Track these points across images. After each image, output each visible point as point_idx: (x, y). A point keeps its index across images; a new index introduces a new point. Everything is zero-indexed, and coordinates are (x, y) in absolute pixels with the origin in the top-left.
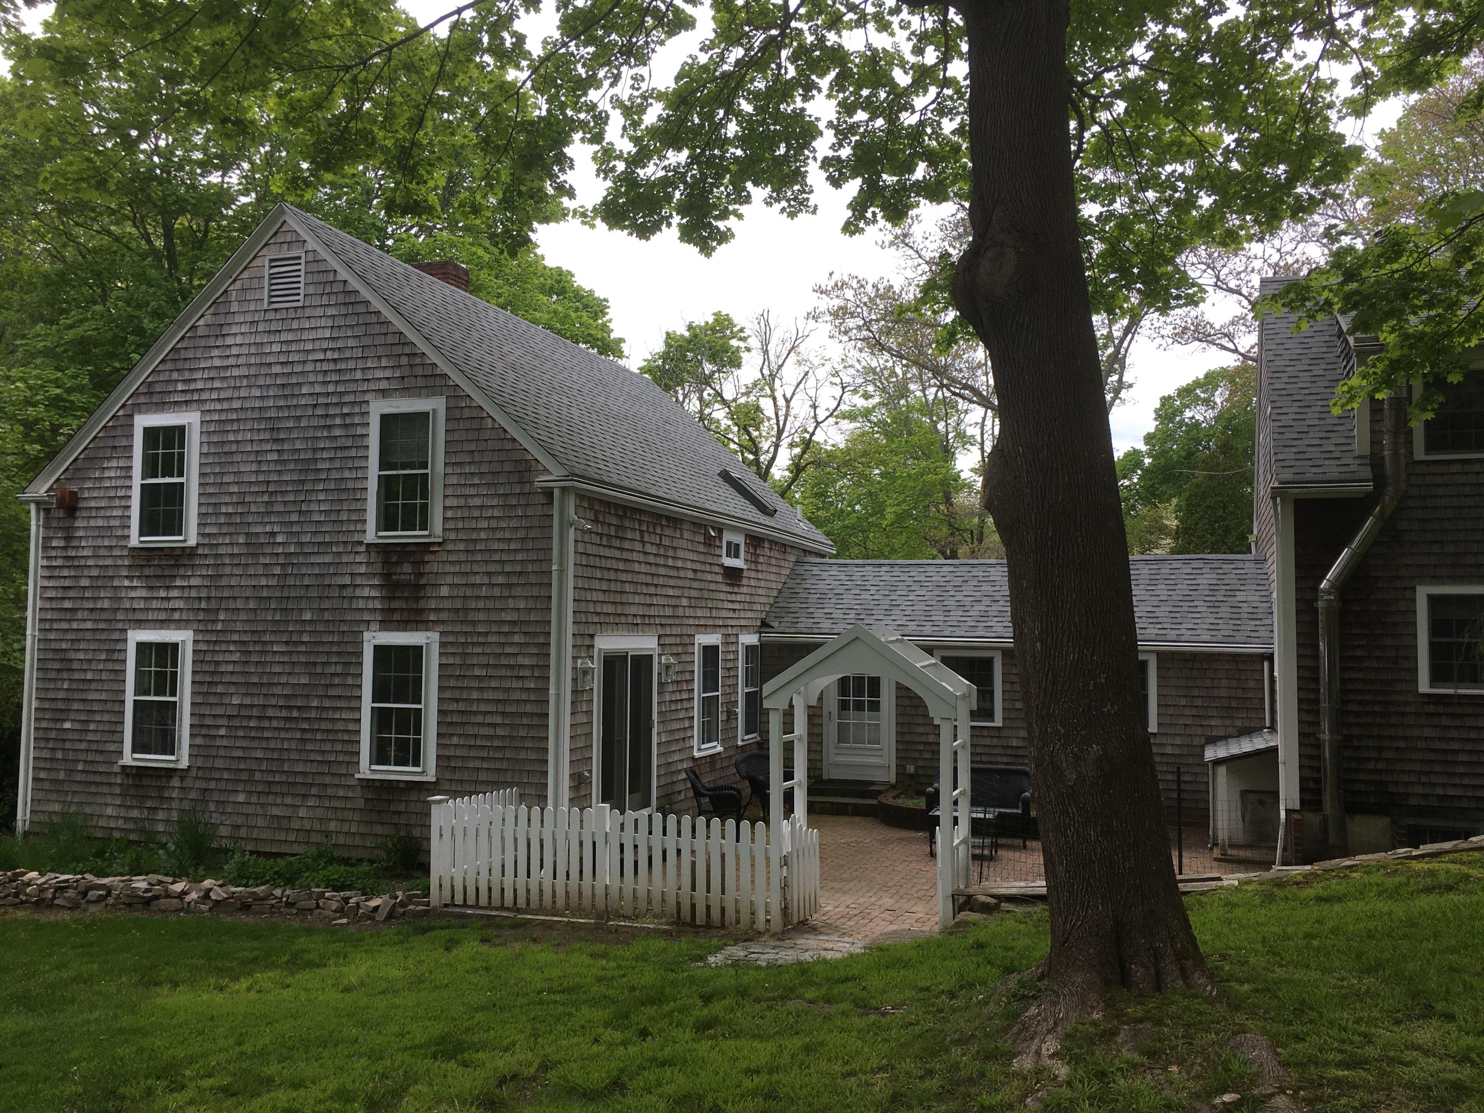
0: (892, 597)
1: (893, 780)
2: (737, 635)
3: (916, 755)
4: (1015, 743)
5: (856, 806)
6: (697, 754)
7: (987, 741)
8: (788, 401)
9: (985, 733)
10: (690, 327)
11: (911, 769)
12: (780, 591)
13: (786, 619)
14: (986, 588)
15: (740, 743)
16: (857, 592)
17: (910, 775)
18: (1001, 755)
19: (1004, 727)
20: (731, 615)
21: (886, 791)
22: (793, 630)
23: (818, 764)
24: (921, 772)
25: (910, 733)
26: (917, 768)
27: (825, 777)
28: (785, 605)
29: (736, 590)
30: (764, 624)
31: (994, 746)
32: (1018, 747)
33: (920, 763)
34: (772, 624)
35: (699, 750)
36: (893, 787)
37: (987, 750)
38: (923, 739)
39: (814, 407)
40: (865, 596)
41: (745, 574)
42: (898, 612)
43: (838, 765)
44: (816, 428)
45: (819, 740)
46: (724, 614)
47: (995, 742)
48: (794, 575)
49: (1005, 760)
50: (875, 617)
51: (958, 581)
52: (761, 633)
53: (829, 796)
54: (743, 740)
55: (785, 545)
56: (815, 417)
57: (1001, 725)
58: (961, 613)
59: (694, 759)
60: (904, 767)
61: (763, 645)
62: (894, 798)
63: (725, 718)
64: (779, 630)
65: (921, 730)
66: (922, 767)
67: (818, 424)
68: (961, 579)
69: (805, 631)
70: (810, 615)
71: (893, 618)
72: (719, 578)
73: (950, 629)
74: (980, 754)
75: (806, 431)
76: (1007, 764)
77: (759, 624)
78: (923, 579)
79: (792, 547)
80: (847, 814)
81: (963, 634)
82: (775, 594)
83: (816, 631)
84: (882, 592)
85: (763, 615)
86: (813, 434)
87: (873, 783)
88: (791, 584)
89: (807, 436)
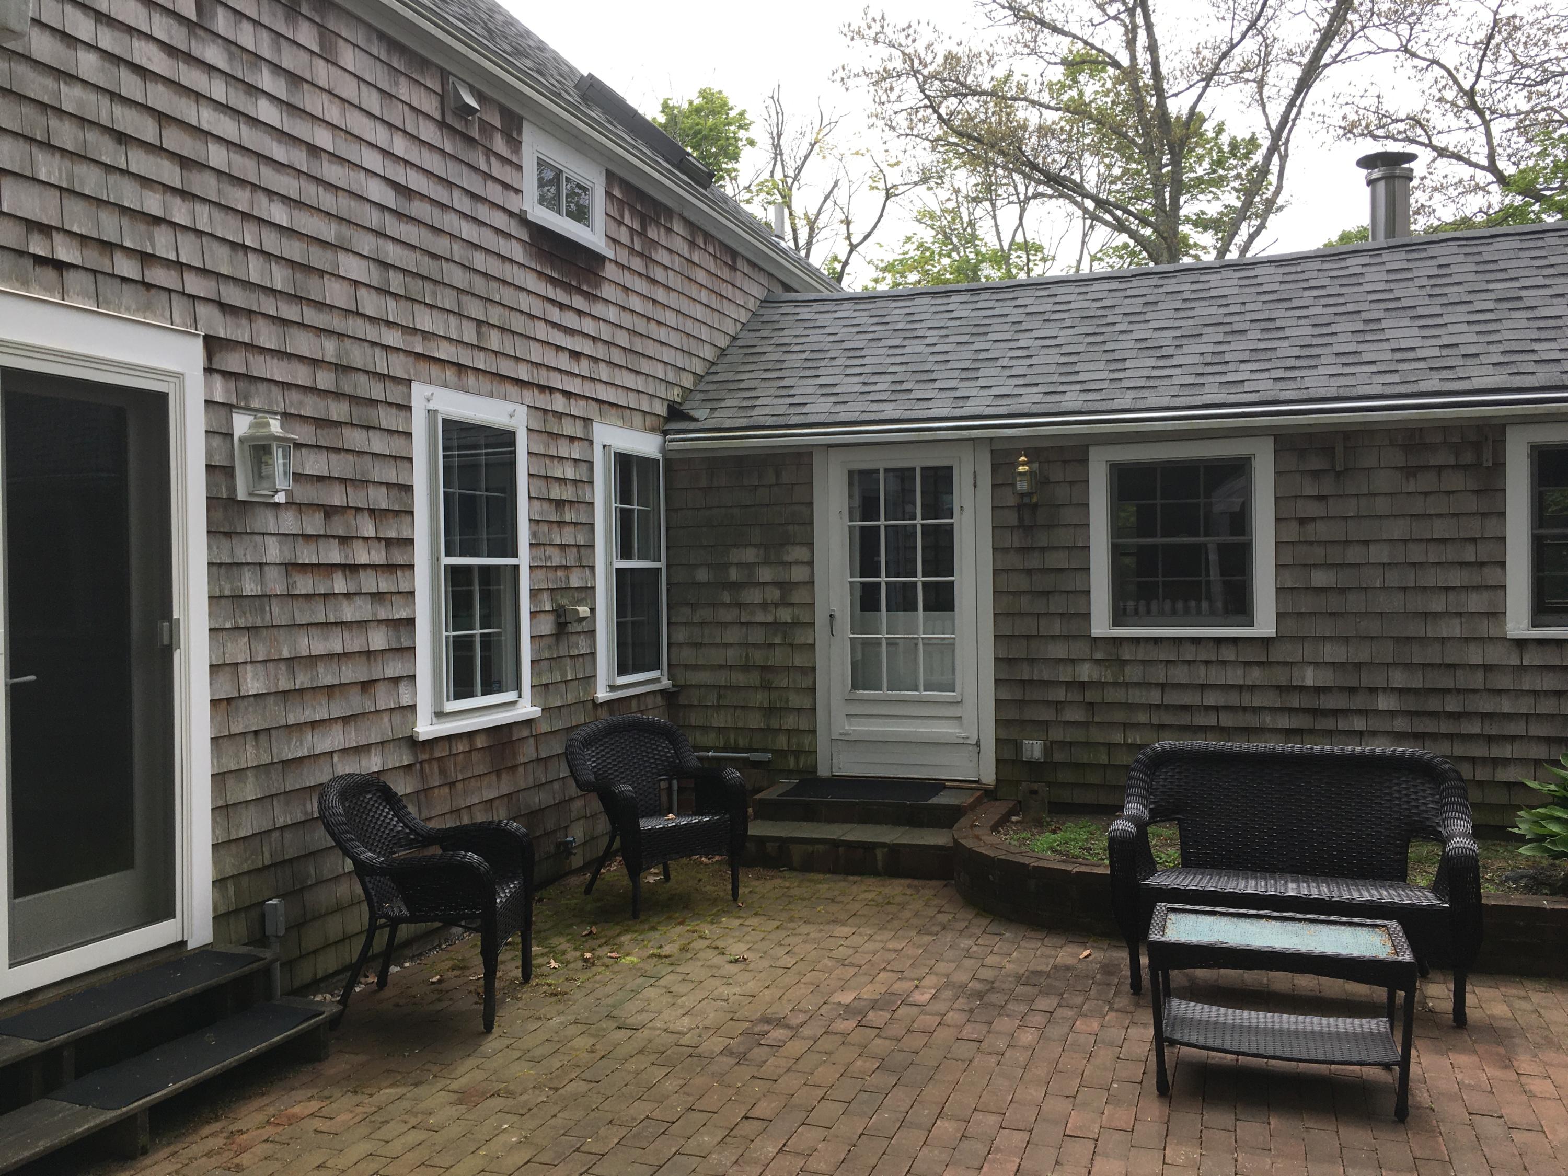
0: (977, 346)
1: (989, 776)
2: (587, 421)
3: (1047, 715)
4: (1310, 677)
5: (894, 850)
6: (425, 728)
7: (1235, 676)
8: (812, 225)
9: (1228, 654)
10: (666, 107)
11: (1034, 749)
12: (723, 352)
13: (728, 403)
14: (1204, 310)
15: (602, 694)
16: (897, 342)
17: (1033, 765)
18: (1272, 710)
19: (1279, 638)
20: (563, 361)
21: (973, 807)
22: (743, 422)
23: (807, 740)
24: (1058, 757)
25: (1032, 661)
26: (1048, 749)
27: (823, 771)
28: (730, 376)
29: (578, 302)
30: (676, 413)
31: (1252, 688)
32: (1319, 690)
33: (1057, 734)
34: (694, 413)
35: (440, 715)
36: (990, 794)
37: (1233, 699)
38: (1065, 674)
39: (848, 223)
40: (914, 347)
41: (610, 271)
42: (993, 372)
43: (852, 743)
44: (850, 252)
45: (807, 683)
46: (535, 353)
47: (1256, 676)
48: (757, 321)
49: (1284, 722)
50: (938, 385)
51: (1136, 305)
52: (665, 433)
53: (831, 820)
54: (613, 688)
55: (734, 254)
56: (849, 237)
57: (1271, 631)
58: (1152, 362)
59: (412, 742)
60: (1017, 746)
61: (672, 462)
62: (995, 828)
63: (547, 626)
64: (711, 423)
65: (1058, 651)
66: (1062, 744)
67: (853, 247)
68: (1141, 300)
69: (770, 421)
70: (786, 392)
71: (981, 382)
72: (517, 252)
73: (1131, 394)
74: (1216, 708)
75: (835, 259)
76: (1289, 733)
77: (661, 409)
78: (1049, 307)
79: (753, 265)
80: (874, 872)
81: (1165, 402)
82: (709, 353)
83: (795, 420)
84: (951, 339)
85: (675, 395)
86: (846, 264)
87: (938, 786)
88: (747, 338)
89: (838, 267)
